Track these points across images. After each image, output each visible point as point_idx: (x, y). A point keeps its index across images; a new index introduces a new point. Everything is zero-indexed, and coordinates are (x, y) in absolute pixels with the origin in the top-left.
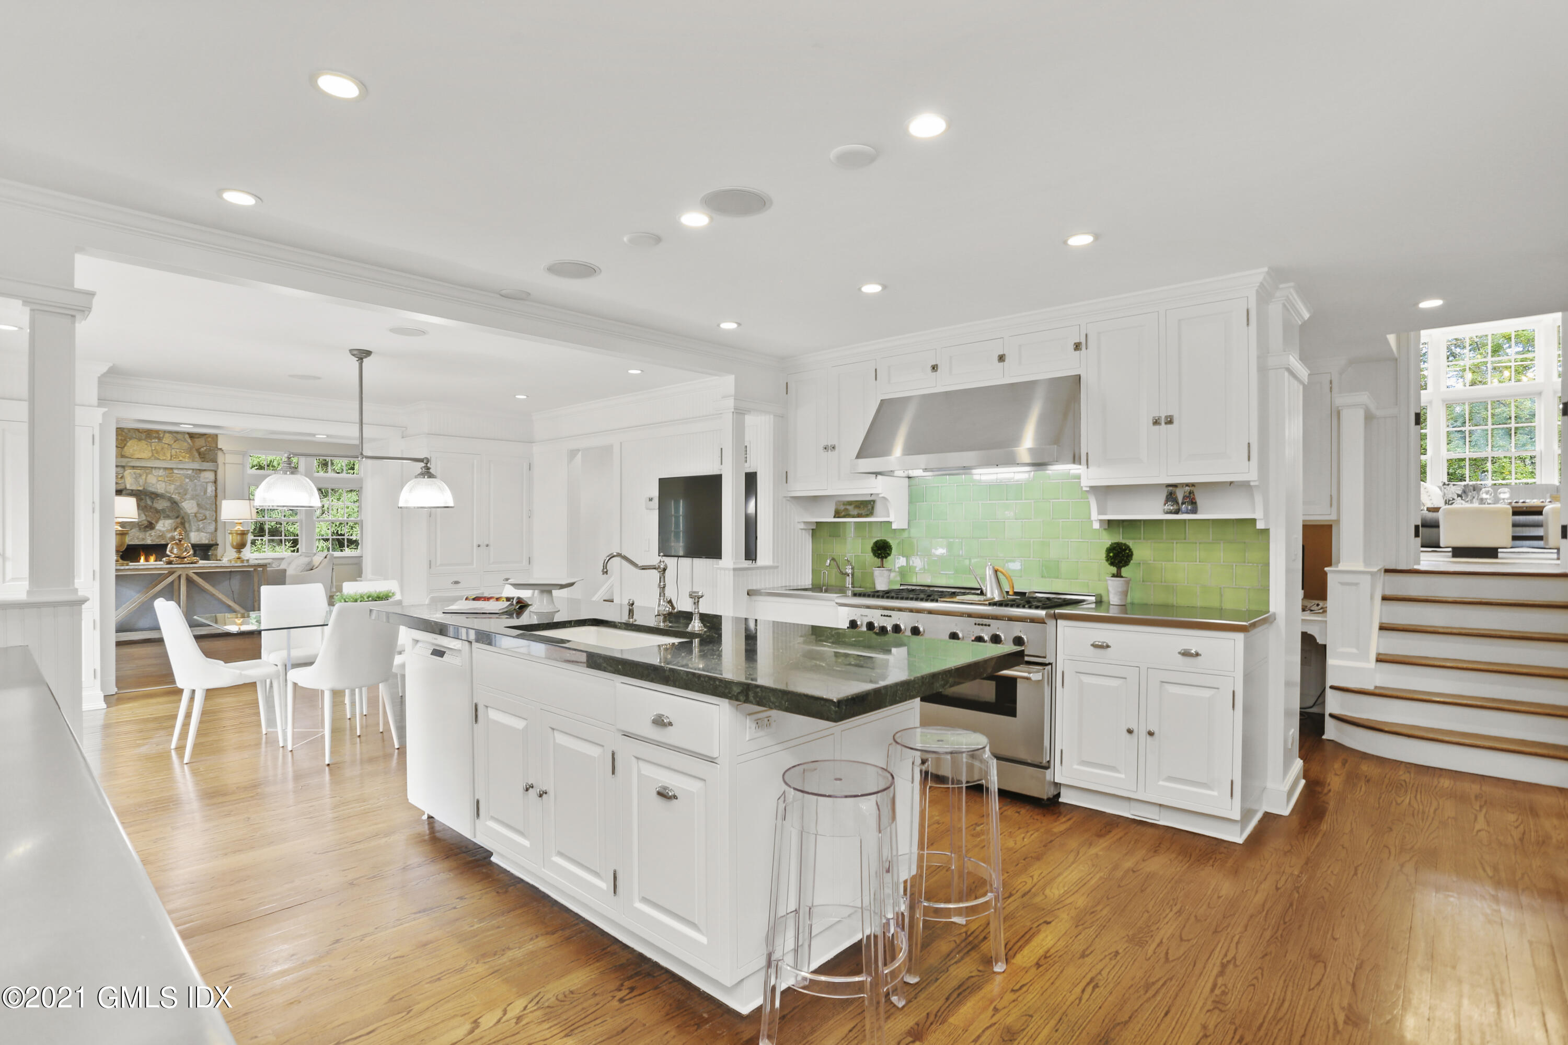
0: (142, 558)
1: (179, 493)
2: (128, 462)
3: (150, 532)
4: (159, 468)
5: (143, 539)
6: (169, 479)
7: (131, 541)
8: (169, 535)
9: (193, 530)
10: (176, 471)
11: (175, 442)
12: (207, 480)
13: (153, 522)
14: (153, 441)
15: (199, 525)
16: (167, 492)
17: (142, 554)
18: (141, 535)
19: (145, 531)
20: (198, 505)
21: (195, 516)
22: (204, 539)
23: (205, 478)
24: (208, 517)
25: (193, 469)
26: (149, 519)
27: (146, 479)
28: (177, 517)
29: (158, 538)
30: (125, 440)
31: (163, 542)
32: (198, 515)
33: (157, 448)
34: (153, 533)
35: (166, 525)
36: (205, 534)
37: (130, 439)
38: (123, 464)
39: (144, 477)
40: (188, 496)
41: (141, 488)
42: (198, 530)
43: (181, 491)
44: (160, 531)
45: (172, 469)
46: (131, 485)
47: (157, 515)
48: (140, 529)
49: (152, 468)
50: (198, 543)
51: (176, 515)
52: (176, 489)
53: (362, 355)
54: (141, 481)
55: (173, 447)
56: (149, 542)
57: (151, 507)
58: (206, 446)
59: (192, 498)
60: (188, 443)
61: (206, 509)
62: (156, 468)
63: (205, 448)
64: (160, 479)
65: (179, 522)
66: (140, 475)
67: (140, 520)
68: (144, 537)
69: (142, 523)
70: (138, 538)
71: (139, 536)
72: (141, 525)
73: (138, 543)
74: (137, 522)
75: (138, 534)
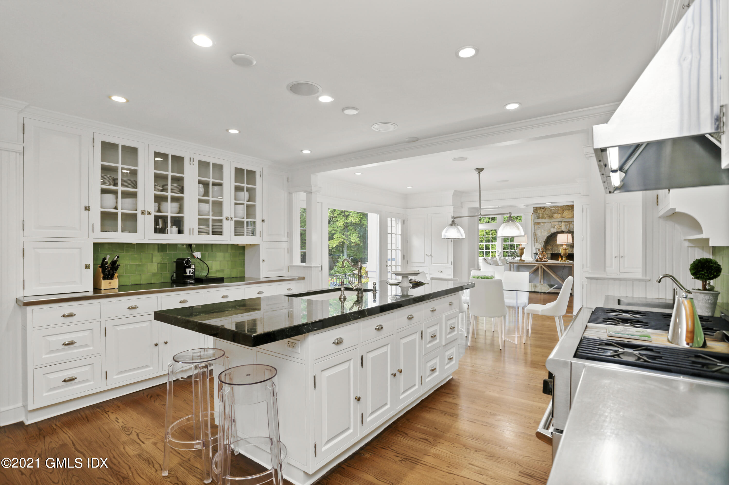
0: (560, 259)
2: (563, 220)
17: (560, 257)
27: (569, 226)
30: (564, 211)
37: (566, 210)
38: (561, 221)
39: (569, 225)
48: (570, 247)
49: (572, 221)
53: (480, 170)
54: (568, 227)
66: (567, 225)
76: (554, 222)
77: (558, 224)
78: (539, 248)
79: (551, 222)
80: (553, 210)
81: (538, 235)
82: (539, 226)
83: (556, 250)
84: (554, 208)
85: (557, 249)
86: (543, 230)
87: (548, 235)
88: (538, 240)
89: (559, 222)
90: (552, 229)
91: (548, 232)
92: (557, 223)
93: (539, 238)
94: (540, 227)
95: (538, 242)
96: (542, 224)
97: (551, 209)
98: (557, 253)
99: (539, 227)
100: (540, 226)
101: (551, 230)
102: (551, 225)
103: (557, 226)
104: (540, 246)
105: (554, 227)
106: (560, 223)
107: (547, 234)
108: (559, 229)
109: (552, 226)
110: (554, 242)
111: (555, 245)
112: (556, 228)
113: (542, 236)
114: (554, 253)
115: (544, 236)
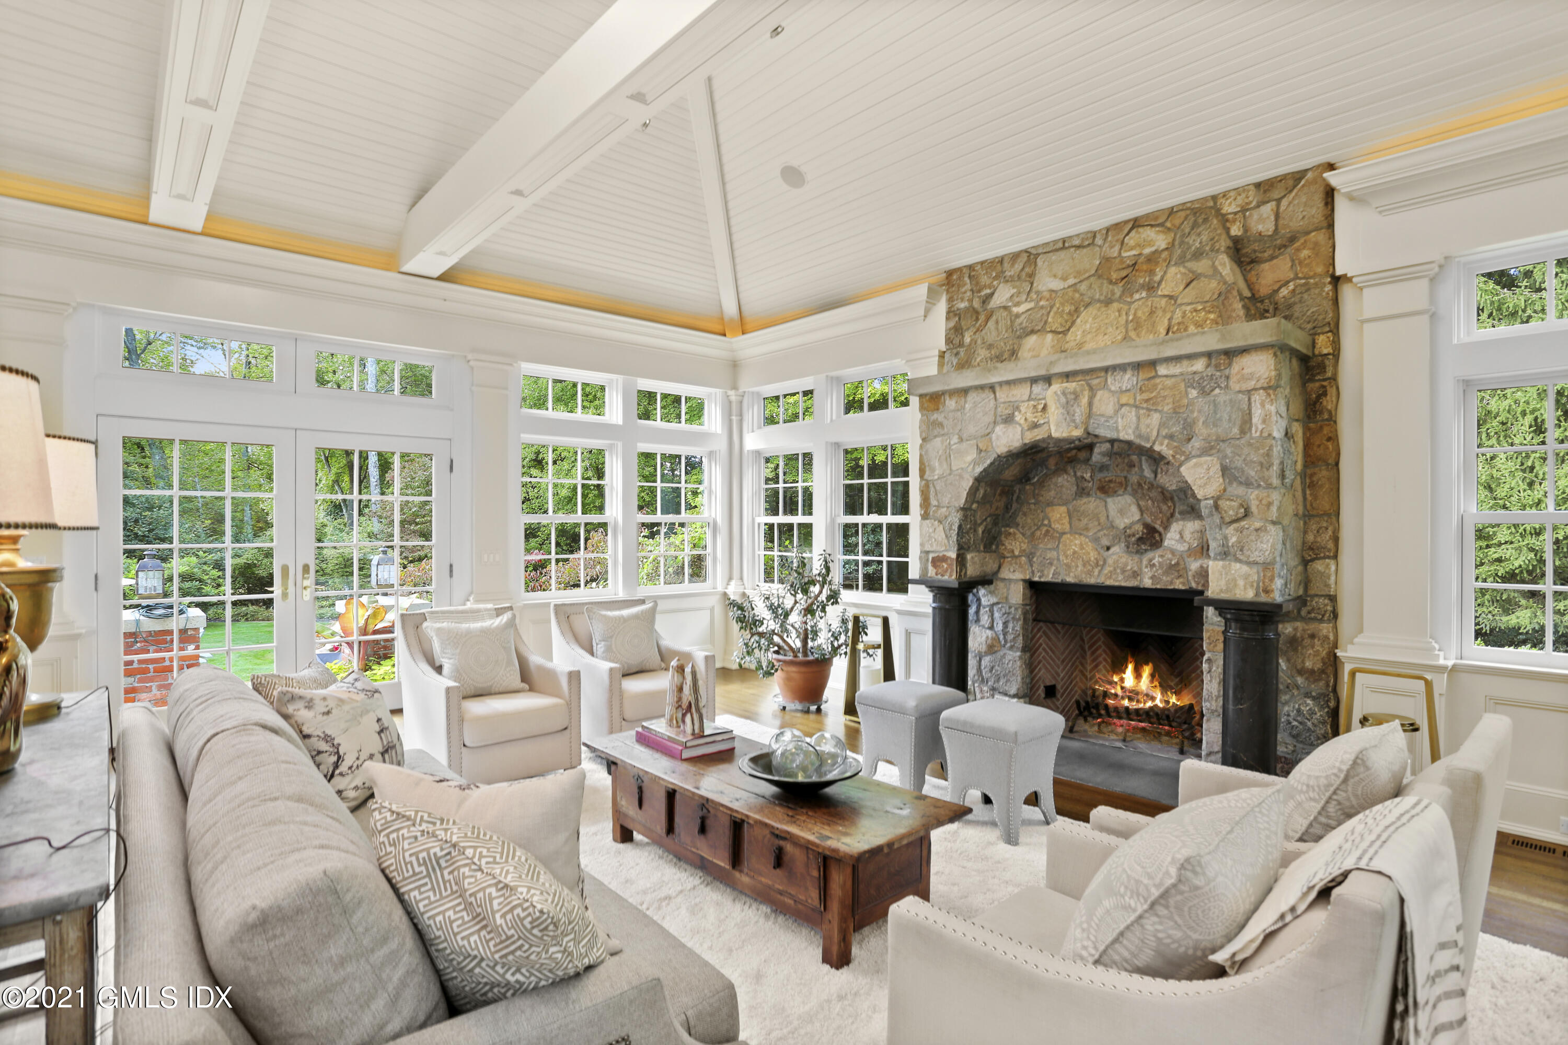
1: (1171, 437)
3: (1150, 555)
4: (1122, 368)
5: (1135, 574)
6: (1145, 396)
7: (1110, 578)
8: (1196, 566)
9: (1212, 554)
10: (1163, 370)
11: (1187, 285)
12: (1251, 384)
13: (1158, 528)
14: (1137, 296)
15: (1226, 538)
16: (1140, 436)
18: (1131, 563)
19: (1139, 553)
20: (1225, 470)
21: (1216, 507)
22: (1241, 583)
23: (1244, 379)
24: (1254, 509)
25: (1209, 355)
26: (1148, 520)
27: (1090, 404)
29: (1166, 573)
30: (1077, 310)
31: (1180, 586)
32: (1223, 504)
33: (1141, 313)
34: (1156, 557)
35: (1187, 536)
36: (1245, 568)
37: (1087, 306)
38: (1042, 372)
39: (1085, 400)
40: (1196, 443)
41: (1078, 433)
42: (1227, 554)
43: (1176, 429)
44: (1173, 552)
45: (1152, 364)
46: (1061, 425)
47: (1164, 508)
48: (1128, 547)
49: (1104, 370)
52: (1162, 425)
54: (1079, 412)
55: (1179, 301)
56: (1148, 583)
57: (1152, 486)
58: (1296, 277)
59: (1208, 451)
60: (1224, 282)
61: (1248, 484)
62: (1115, 368)
63: (1291, 286)
64: (1124, 400)
66: (1077, 396)
67: (1127, 521)
68: (1136, 569)
69: (1133, 530)
70: (1123, 571)
71: (1126, 564)
72: (1129, 536)
73: (1123, 584)
74: (1122, 526)
75: (1124, 560)
76: (1008, 383)
77: (1030, 399)
78: (939, 548)
79: (992, 388)
80: (1024, 317)
81: (934, 470)
82: (935, 416)
83: (1051, 564)
84: (1032, 305)
85: (1053, 554)
86: (956, 439)
87: (979, 469)
88: (934, 502)
89: (1035, 381)
90: (999, 429)
91: (980, 451)
92: (1022, 393)
93: (938, 488)
94: (942, 425)
95: (933, 513)
96: (951, 403)
97: (1016, 310)
98: (1058, 580)
99: (935, 424)
100: (941, 419)
101: (994, 437)
102: (992, 402)
103: (1023, 409)
104: (940, 534)
105: (1009, 420)
106: (1038, 388)
107: (975, 463)
108: (1035, 426)
109: (999, 410)
110: (1041, 515)
111: (1047, 531)
112: (1020, 425)
113: (950, 474)
114: (1042, 580)
115: (961, 477)
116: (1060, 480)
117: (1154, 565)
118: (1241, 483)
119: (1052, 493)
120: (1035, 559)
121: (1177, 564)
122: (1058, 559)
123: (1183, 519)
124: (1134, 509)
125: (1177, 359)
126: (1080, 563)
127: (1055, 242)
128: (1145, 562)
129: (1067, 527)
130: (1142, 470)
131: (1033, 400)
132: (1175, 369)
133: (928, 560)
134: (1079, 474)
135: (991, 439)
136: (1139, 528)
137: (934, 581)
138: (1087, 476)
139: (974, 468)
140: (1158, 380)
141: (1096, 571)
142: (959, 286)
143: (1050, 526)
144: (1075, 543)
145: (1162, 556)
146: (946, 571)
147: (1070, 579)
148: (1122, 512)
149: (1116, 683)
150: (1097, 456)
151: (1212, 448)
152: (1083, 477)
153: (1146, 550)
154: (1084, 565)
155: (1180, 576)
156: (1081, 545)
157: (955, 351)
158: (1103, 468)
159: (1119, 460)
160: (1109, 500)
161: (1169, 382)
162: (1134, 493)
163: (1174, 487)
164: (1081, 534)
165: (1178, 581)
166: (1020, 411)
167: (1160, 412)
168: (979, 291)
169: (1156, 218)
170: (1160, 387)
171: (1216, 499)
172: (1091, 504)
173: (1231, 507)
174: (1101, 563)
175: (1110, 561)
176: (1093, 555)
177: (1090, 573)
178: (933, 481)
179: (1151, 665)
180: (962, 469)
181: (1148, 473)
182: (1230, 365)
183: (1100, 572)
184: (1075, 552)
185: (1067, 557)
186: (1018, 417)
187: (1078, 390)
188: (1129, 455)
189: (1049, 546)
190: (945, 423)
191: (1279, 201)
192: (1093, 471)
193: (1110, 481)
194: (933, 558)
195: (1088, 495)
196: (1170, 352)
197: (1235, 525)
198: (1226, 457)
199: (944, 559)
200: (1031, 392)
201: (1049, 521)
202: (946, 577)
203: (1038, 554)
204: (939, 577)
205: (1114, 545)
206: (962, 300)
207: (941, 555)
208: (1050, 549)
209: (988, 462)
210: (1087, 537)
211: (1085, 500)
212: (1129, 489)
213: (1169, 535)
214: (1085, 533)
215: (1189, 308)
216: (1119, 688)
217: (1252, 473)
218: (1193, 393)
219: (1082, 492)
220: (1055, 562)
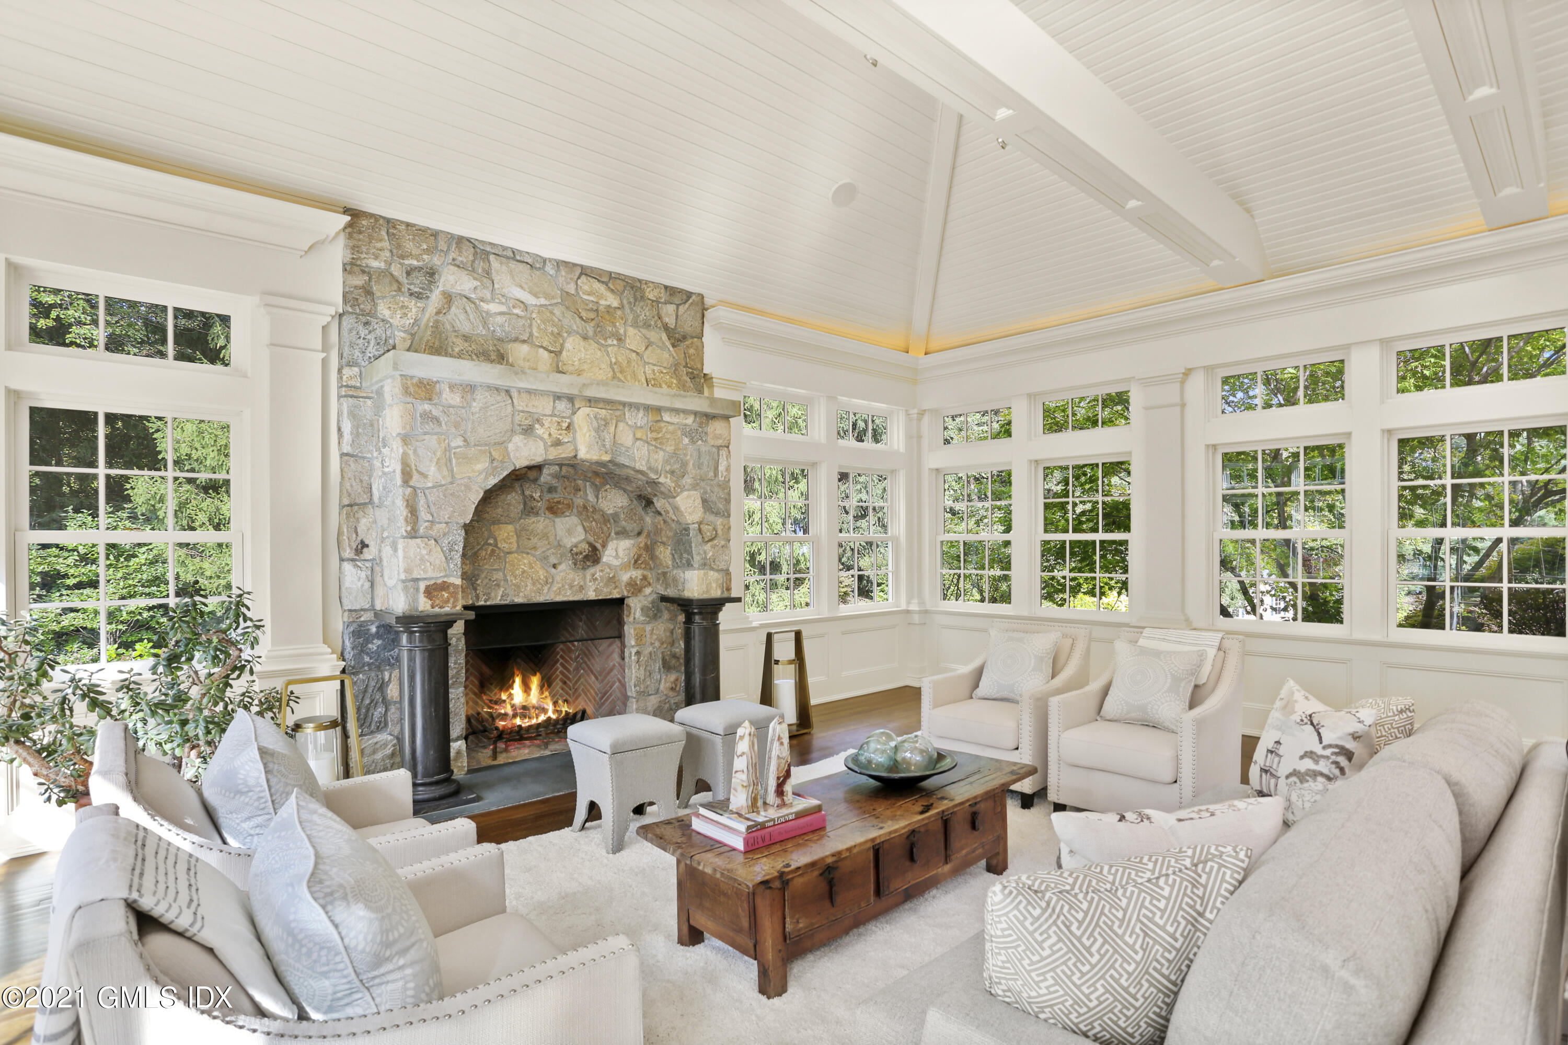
1: (672, 472)
3: (592, 570)
4: (636, 406)
5: (581, 588)
6: (654, 435)
7: (559, 594)
8: (625, 577)
9: (696, 565)
10: (666, 417)
11: (646, 348)
12: (720, 442)
13: (599, 546)
14: (609, 342)
15: (705, 553)
16: (650, 468)
18: (576, 577)
19: (584, 569)
20: (704, 501)
21: (700, 530)
22: (714, 585)
23: (717, 437)
24: (720, 532)
25: (696, 413)
26: (591, 539)
27: (615, 433)
28: (639, 534)
29: (606, 585)
30: (560, 334)
31: (616, 595)
32: (704, 527)
33: (620, 359)
34: (597, 571)
35: (621, 553)
36: (716, 574)
37: (568, 333)
39: (611, 429)
40: (687, 480)
41: (606, 458)
42: (704, 565)
43: (676, 466)
44: (609, 566)
45: (658, 410)
46: (590, 447)
47: (605, 529)
48: (575, 564)
49: (624, 404)
50: (705, 596)
51: (637, 530)
52: (667, 462)
54: (609, 439)
55: (646, 359)
56: (591, 595)
57: (595, 510)
59: (694, 487)
60: (671, 355)
61: (717, 514)
62: (631, 405)
64: (639, 435)
65: (642, 545)
66: (605, 423)
67: (574, 540)
68: (582, 583)
69: (580, 549)
70: (571, 587)
71: (574, 581)
72: (577, 554)
73: (571, 599)
74: (569, 546)
75: (571, 576)
76: (529, 392)
77: (552, 414)
78: (430, 574)
79: (508, 392)
80: (499, 319)
81: (424, 476)
82: (427, 407)
83: (498, 585)
84: (503, 309)
85: (500, 575)
86: (459, 442)
87: (493, 481)
88: (424, 515)
89: (558, 397)
90: (518, 439)
91: (493, 460)
92: (543, 406)
93: (431, 498)
94: (437, 420)
95: (422, 531)
96: (453, 397)
97: (485, 306)
98: (507, 602)
99: (427, 417)
100: (435, 412)
101: (511, 447)
102: (509, 408)
103: (547, 422)
104: (438, 557)
105: (528, 431)
106: (562, 406)
107: (493, 471)
108: (558, 443)
109: (517, 418)
110: (486, 534)
111: (493, 551)
112: (542, 439)
113: (452, 483)
114: (488, 603)
115: (468, 488)
116: (509, 497)
117: (596, 579)
118: (713, 512)
119: (500, 510)
120: (479, 582)
121: (614, 577)
122: (506, 580)
123: (616, 539)
124: (580, 529)
125: (677, 411)
126: (529, 583)
127: (505, 248)
128: (588, 577)
129: (515, 546)
130: (587, 495)
131: (555, 416)
132: (675, 419)
133: (417, 590)
134: (527, 493)
135: (507, 448)
136: (585, 546)
137: (428, 616)
138: (537, 495)
139: (486, 478)
140: (663, 424)
141: (546, 588)
142: (371, 238)
143: (496, 546)
144: (524, 562)
145: (602, 571)
146: (447, 601)
147: (519, 600)
148: (570, 532)
149: (504, 701)
150: (546, 477)
151: (698, 484)
152: (532, 497)
153: (589, 566)
154: (534, 584)
155: (616, 587)
156: (530, 564)
157: (364, 319)
158: (551, 489)
159: (567, 483)
160: (557, 520)
161: (671, 428)
162: (579, 514)
163: (611, 512)
164: (528, 553)
165: (615, 591)
166: (542, 425)
167: (664, 450)
168: (403, 257)
169: (600, 275)
170: (664, 430)
171: (700, 523)
172: (540, 523)
173: (708, 530)
174: (550, 580)
175: (558, 578)
176: (542, 574)
177: (539, 591)
178: (423, 490)
179: (538, 674)
180: (469, 478)
181: (591, 497)
182: (707, 425)
183: (549, 589)
184: (524, 572)
185: (516, 578)
186: (539, 430)
187: (608, 417)
188: (575, 480)
189: (496, 567)
190: (443, 419)
191: (678, 306)
192: (542, 492)
193: (559, 502)
194: (427, 587)
195: (537, 514)
196: (678, 405)
197: (710, 544)
198: (705, 493)
199: (444, 586)
200: (554, 408)
201: (496, 540)
202: (447, 609)
203: (483, 576)
204: (437, 610)
205: (560, 564)
206: (376, 257)
207: (439, 581)
208: (495, 570)
209: (505, 473)
210: (534, 556)
211: (534, 519)
212: (575, 511)
213: (607, 553)
214: (533, 552)
215: (655, 368)
216: (509, 707)
217: (721, 506)
218: (686, 441)
219: (529, 510)
220: (502, 583)
